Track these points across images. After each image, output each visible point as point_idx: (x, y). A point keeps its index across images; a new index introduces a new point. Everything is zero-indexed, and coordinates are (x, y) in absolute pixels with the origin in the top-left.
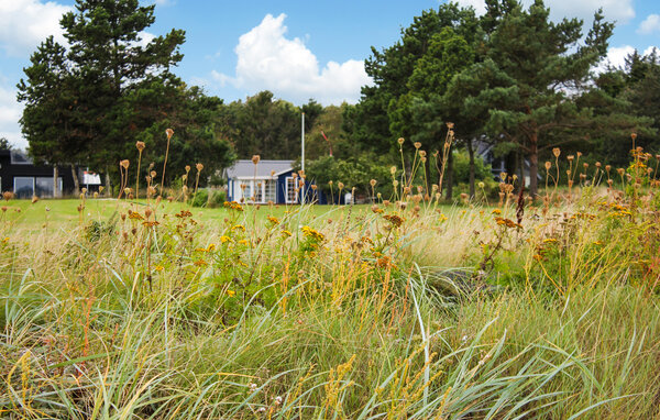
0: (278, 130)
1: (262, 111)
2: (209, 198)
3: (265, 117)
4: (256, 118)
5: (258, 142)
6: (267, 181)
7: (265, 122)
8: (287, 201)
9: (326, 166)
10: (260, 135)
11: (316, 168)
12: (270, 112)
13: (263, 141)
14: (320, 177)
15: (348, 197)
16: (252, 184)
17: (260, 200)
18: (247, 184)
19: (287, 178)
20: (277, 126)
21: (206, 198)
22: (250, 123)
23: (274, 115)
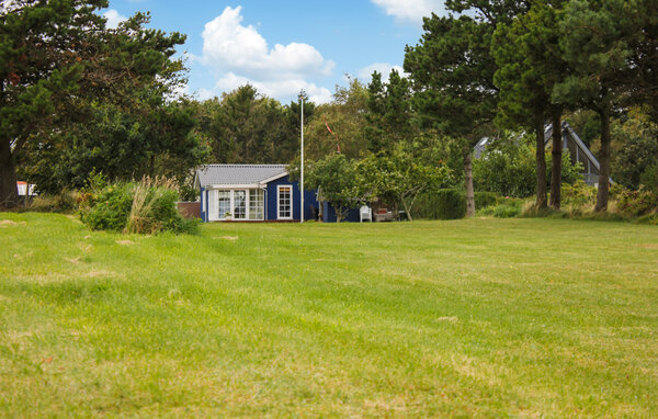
0: (261, 133)
1: (243, 110)
2: (136, 206)
3: (247, 117)
4: (236, 118)
5: (238, 147)
6: (252, 191)
7: (247, 123)
8: (279, 218)
9: (334, 169)
10: (241, 138)
11: (321, 171)
12: (252, 110)
13: (244, 147)
14: (326, 183)
15: (365, 211)
16: (232, 195)
17: (243, 216)
18: (225, 196)
19: (279, 187)
20: (260, 128)
21: (128, 206)
22: (228, 125)
23: (257, 115)
